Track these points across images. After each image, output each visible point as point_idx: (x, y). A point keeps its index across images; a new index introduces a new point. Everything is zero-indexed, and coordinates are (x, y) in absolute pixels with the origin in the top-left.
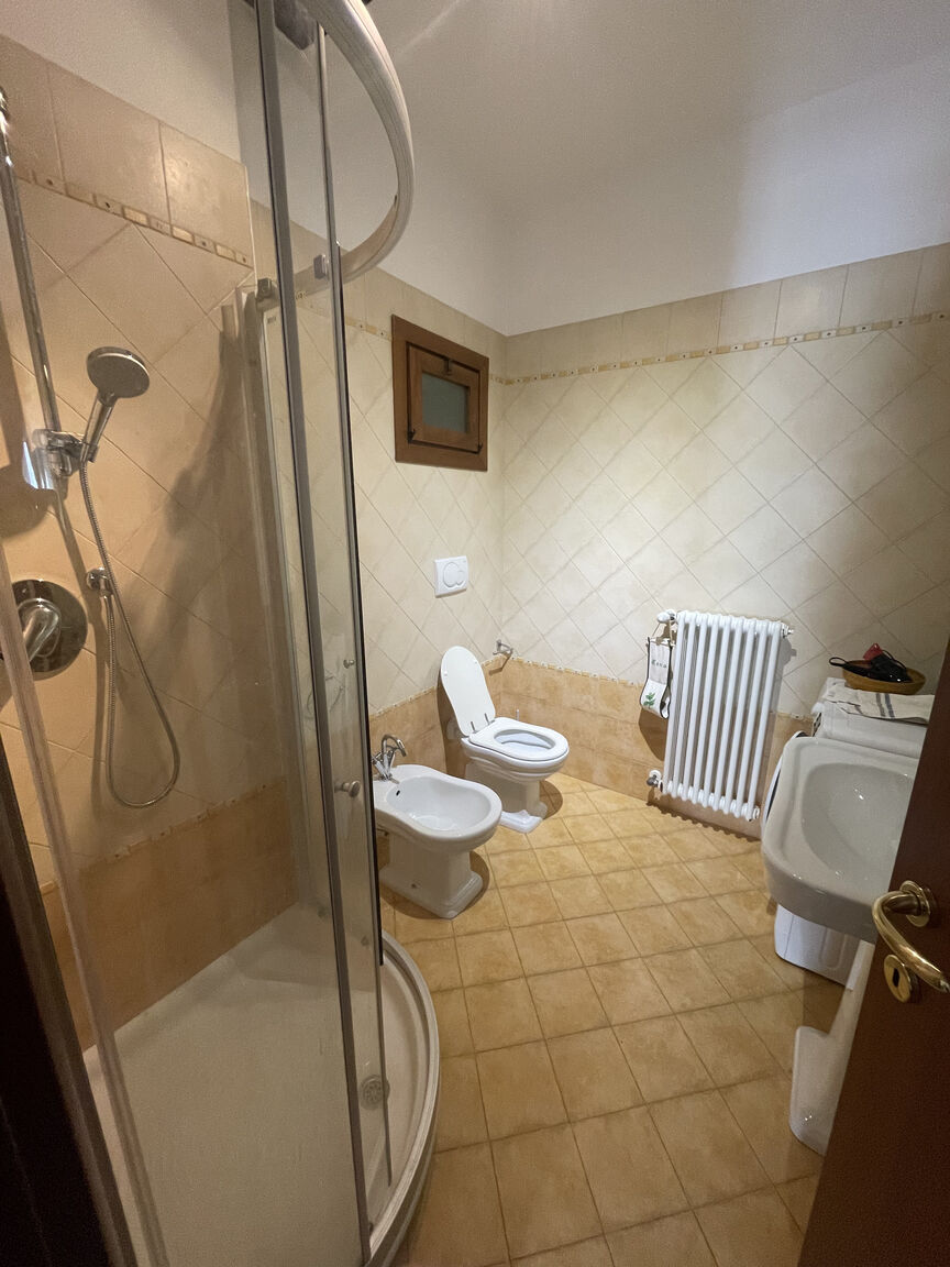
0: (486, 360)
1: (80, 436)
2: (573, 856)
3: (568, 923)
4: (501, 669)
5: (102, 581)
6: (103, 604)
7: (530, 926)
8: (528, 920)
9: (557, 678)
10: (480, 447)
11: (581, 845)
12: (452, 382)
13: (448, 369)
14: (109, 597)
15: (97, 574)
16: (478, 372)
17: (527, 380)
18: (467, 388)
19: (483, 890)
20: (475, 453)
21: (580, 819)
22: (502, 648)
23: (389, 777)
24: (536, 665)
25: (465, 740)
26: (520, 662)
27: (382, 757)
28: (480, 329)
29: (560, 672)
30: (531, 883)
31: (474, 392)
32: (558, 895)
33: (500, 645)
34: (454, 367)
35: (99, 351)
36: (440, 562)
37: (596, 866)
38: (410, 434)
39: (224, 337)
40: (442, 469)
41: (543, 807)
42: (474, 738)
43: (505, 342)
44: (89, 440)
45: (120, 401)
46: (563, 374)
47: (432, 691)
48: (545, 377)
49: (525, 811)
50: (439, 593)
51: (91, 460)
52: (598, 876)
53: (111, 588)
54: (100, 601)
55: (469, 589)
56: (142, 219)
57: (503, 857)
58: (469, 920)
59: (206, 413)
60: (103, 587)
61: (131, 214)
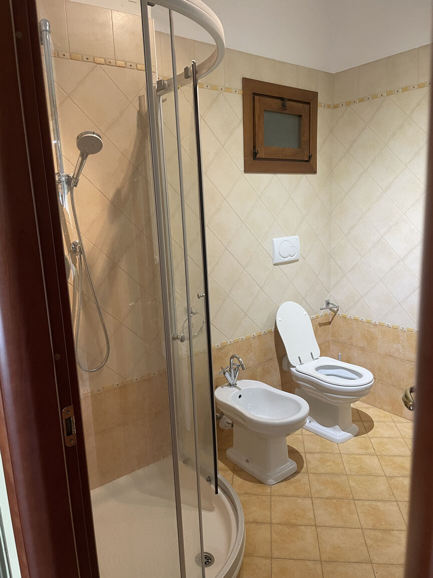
0: (315, 95)
1: (71, 175)
2: (373, 463)
3: (356, 502)
4: (330, 323)
5: (78, 247)
6: (77, 259)
7: (327, 498)
8: (327, 495)
9: (372, 330)
10: (310, 157)
11: (380, 457)
12: (288, 114)
13: (284, 106)
14: (80, 257)
15: (75, 244)
16: (309, 103)
17: (348, 104)
18: (300, 116)
19: (297, 473)
20: (307, 161)
21: (385, 440)
22: (330, 306)
23: (235, 385)
24: (356, 320)
25: (293, 369)
26: (344, 317)
27: (230, 371)
28: (312, 73)
29: (375, 325)
30: (333, 473)
31: (305, 120)
32: (352, 484)
33: (328, 303)
34: (289, 103)
35: (82, 134)
36: (276, 240)
37: (389, 471)
38: (255, 154)
39: (140, 113)
40: (280, 176)
41: (355, 428)
42: (299, 367)
43: (332, 78)
44: (75, 177)
45: (90, 156)
46: (375, 97)
47: (270, 332)
48: (361, 100)
49: (337, 426)
50: (276, 262)
51: (75, 186)
52: (389, 478)
53: (81, 251)
54: (76, 258)
55: (301, 260)
56: (102, 61)
57: (317, 456)
58: (283, 488)
59: (129, 157)
60: (78, 250)
61: (98, 60)
